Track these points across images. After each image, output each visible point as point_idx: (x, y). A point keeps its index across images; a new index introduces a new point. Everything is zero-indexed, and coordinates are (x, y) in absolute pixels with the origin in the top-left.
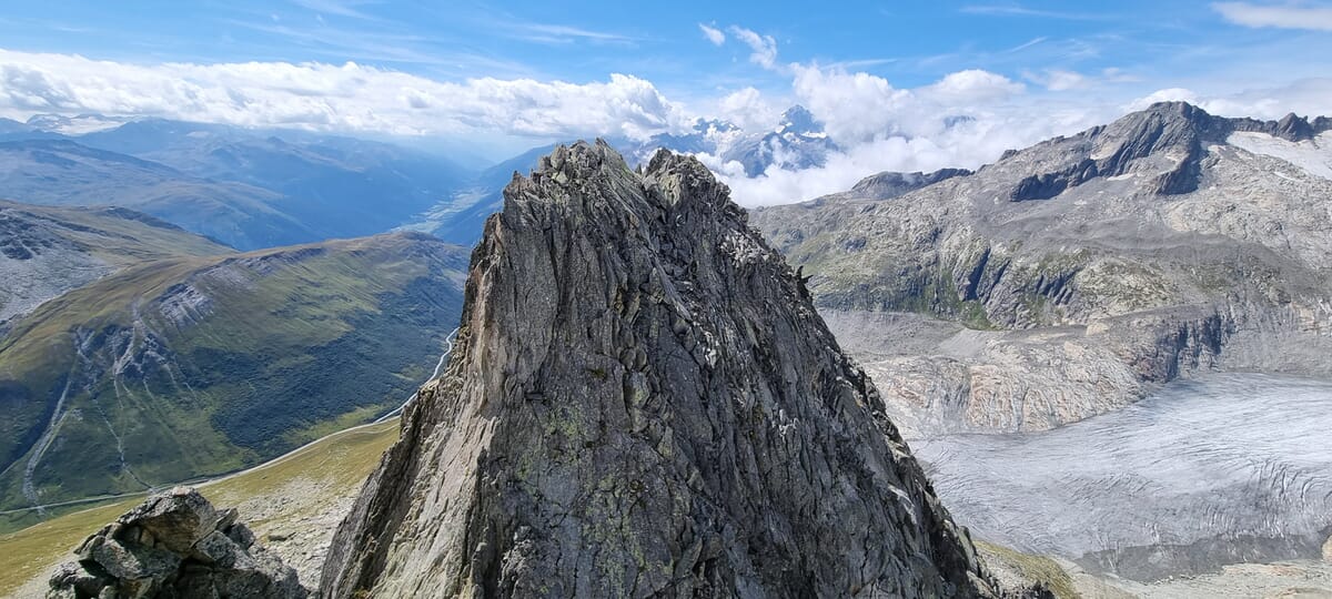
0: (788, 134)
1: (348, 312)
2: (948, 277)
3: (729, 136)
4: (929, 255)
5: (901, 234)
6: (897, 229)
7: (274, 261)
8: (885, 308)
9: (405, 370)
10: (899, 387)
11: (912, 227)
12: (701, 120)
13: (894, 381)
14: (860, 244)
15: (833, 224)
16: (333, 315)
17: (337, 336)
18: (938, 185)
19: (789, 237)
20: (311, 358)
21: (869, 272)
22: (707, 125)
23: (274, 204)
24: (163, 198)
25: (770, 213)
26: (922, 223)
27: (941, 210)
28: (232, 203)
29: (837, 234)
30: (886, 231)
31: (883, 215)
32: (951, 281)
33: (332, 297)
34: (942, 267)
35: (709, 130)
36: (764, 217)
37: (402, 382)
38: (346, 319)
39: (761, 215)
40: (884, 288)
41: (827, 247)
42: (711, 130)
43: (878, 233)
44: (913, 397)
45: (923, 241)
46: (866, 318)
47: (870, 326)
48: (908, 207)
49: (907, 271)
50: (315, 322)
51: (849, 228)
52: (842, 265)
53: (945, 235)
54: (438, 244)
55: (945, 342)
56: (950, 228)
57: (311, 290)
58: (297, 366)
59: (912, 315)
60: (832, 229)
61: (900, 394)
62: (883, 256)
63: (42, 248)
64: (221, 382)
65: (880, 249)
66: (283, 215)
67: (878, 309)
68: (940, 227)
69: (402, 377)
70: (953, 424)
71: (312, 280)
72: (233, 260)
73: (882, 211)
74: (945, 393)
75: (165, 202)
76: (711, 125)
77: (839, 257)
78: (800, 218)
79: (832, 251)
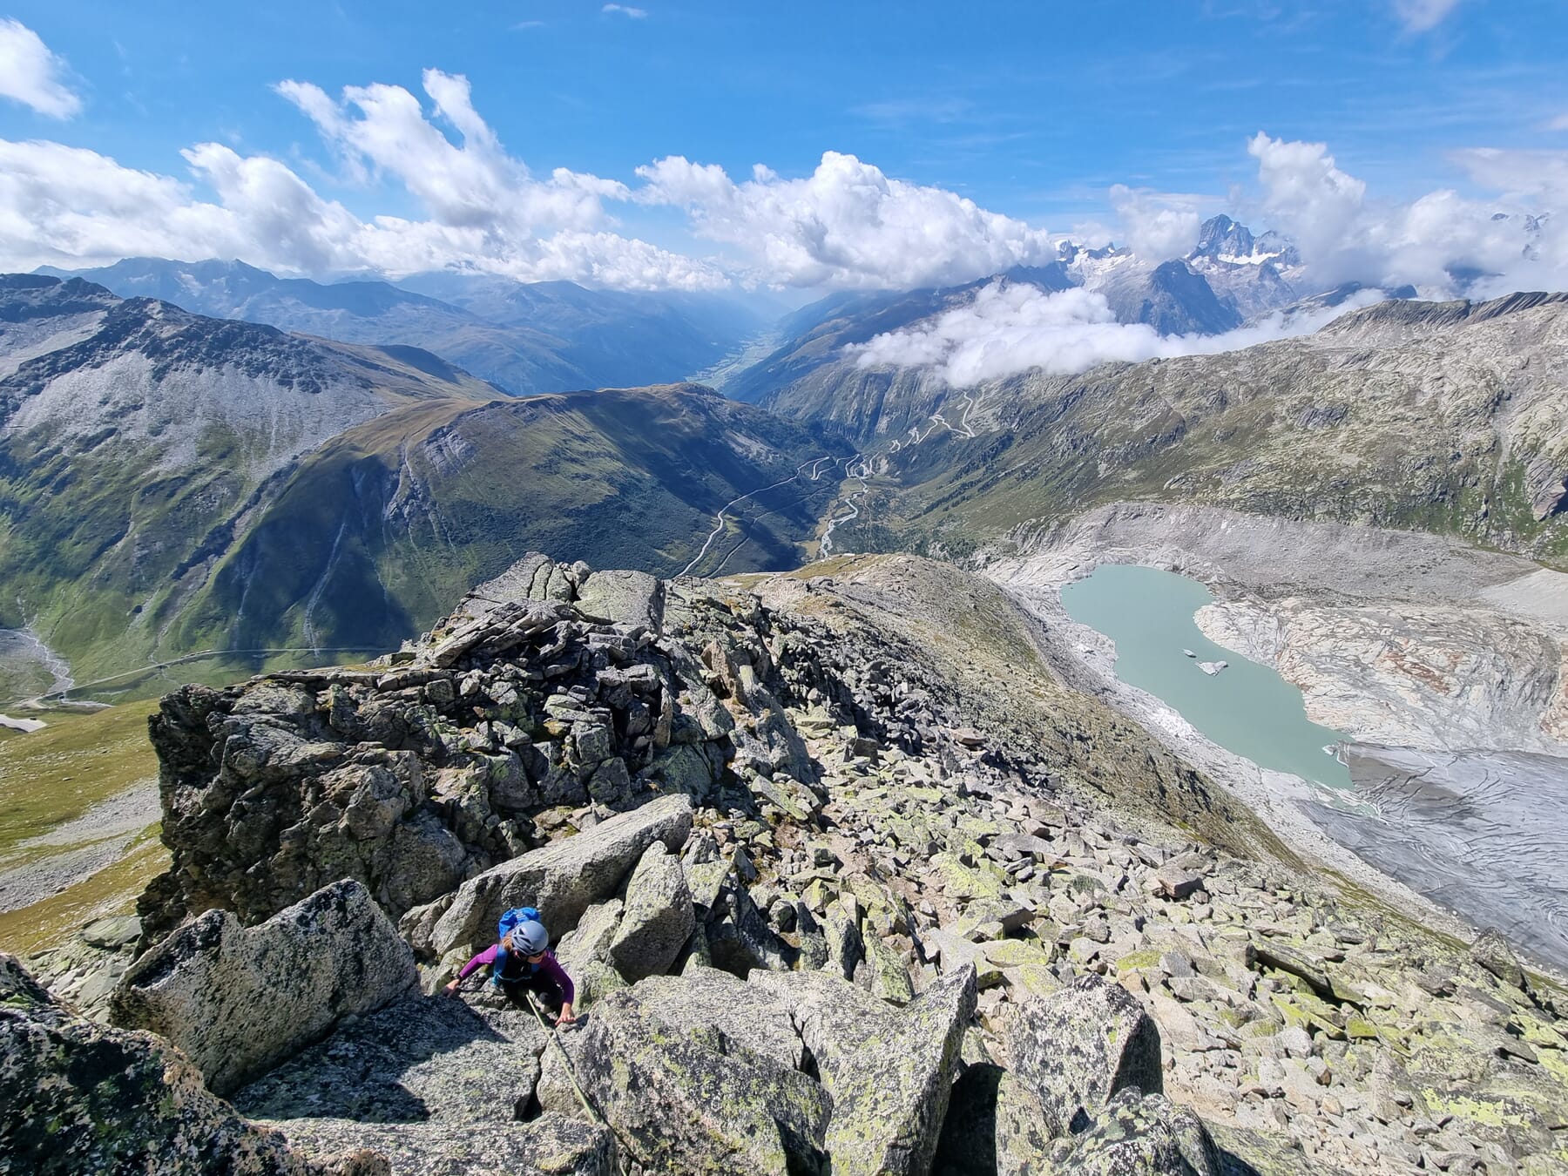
0: (1199, 258)
1: (613, 473)
2: (1516, 474)
3: (1106, 264)
4: (1483, 437)
5: (1421, 401)
6: (1414, 392)
7: (542, 407)
8: (1374, 521)
9: (669, 546)
10: (1398, 656)
11: (1448, 389)
12: (1066, 244)
13: (1390, 644)
14: (1337, 415)
15: (1284, 385)
16: (597, 475)
17: (598, 500)
18: (1510, 318)
19: (1204, 401)
20: (570, 521)
21: (1352, 460)
22: (1075, 251)
23: (560, 354)
24: (459, 345)
25: (1171, 367)
26: (1471, 382)
27: (1514, 360)
28: (523, 351)
29: (1290, 400)
30: (1391, 394)
31: (1385, 368)
32: (1519, 484)
33: (598, 454)
34: (1504, 458)
35: (1077, 258)
36: (1163, 372)
37: (664, 560)
38: (611, 481)
39: (1156, 369)
40: (1378, 488)
41: (1270, 419)
42: (1081, 258)
43: (1374, 398)
44: (1426, 675)
45: (1469, 413)
46: (1335, 535)
47: (1342, 547)
48: (1441, 356)
49: (1430, 461)
50: (577, 481)
51: (1316, 389)
52: (1300, 448)
53: (1516, 404)
54: (718, 400)
55: (1493, 588)
56: (1530, 393)
57: (576, 445)
58: (555, 529)
59: (1428, 537)
60: (1282, 391)
61: (1401, 667)
62: (1383, 435)
63: (329, 382)
64: (480, 539)
65: (1374, 424)
66: (569, 366)
67: (1360, 522)
68: (1507, 389)
69: (664, 554)
70: (1508, 734)
71: (577, 433)
72: (499, 404)
73: (1384, 362)
74: (1499, 677)
75: (463, 348)
76: (1081, 251)
77: (1290, 436)
78: (1223, 374)
79: (1277, 426)
